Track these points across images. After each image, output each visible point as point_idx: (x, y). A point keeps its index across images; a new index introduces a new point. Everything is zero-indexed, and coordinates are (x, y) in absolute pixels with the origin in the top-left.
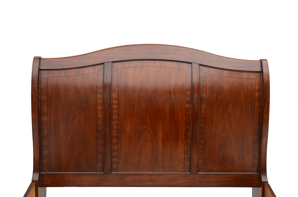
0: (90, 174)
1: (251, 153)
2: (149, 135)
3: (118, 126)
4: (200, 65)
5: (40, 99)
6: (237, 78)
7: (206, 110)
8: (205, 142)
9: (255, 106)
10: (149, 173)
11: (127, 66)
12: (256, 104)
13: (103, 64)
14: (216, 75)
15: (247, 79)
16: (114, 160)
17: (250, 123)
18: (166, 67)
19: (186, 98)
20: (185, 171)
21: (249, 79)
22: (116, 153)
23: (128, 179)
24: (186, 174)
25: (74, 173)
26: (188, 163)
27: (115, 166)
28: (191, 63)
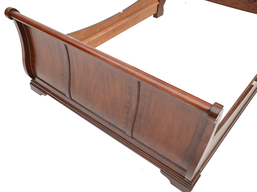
24: (245, 2)
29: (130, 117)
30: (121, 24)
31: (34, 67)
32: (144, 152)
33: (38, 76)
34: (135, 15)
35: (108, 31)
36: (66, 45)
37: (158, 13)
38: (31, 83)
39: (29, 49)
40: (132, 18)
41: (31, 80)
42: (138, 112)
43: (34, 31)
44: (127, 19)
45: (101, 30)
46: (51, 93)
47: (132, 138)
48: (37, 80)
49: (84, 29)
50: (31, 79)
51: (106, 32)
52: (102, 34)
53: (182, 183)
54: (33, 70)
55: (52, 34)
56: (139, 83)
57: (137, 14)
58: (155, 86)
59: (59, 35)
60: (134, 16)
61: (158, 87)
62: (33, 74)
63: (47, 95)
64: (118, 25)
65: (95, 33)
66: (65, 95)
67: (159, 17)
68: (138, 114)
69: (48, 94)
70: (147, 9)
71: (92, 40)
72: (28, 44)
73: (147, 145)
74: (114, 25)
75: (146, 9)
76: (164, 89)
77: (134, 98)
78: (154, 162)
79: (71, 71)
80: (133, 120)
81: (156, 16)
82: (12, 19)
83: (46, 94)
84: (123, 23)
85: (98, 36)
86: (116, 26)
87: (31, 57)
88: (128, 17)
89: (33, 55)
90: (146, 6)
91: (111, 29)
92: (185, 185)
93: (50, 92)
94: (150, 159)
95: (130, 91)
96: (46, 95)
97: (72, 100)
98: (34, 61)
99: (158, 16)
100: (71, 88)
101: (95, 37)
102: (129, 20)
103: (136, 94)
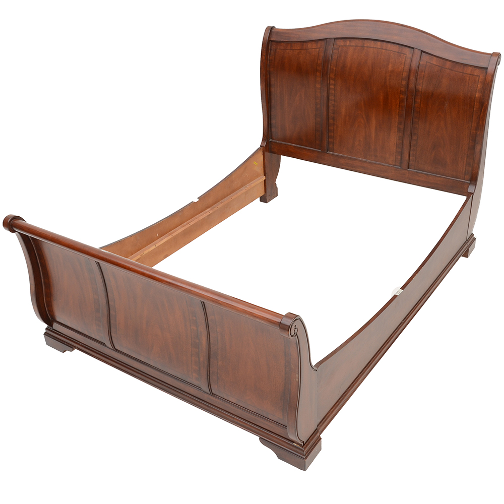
0: (309, 149)
1: (466, 159)
2: (363, 121)
3: (334, 107)
4: (422, 51)
5: (269, 71)
6: (459, 72)
7: (420, 104)
8: (417, 138)
9: (474, 108)
10: (361, 159)
11: (348, 45)
12: (475, 106)
13: (326, 39)
14: (437, 65)
15: (470, 74)
16: (330, 140)
17: (467, 126)
18: (387, 50)
19: (401, 87)
20: (396, 164)
21: (473, 75)
22: (332, 134)
23: (342, 161)
24: (396, 168)
25: (296, 145)
26: (400, 157)
27: (331, 146)
28: (413, 48)
29: (201, 359)
30: (196, 221)
31: (50, 305)
32: (233, 414)
33: (58, 320)
34: (221, 203)
35: (174, 235)
36: (98, 263)
37: (268, 193)
38: (46, 334)
39: (41, 276)
40: (216, 209)
41: (46, 329)
42: (211, 350)
43: (48, 246)
44: (208, 212)
45: (162, 235)
46: (81, 345)
47: (213, 394)
48: (56, 326)
49: (131, 236)
50: (46, 326)
51: (170, 237)
52: (165, 240)
53: (290, 450)
54: (48, 310)
55: (76, 248)
56: (203, 304)
57: (226, 201)
58: (217, 302)
59: (86, 249)
60: (219, 205)
61: (220, 304)
62: (48, 317)
63: (76, 351)
64: (192, 223)
65: (151, 241)
66: (104, 344)
67: (270, 200)
68: (212, 353)
69: (76, 348)
70: (243, 190)
71: (146, 252)
72: (39, 268)
73: (234, 400)
74: (185, 224)
75: (241, 190)
76: (227, 305)
77: (202, 328)
78: (249, 427)
79: (110, 303)
80: (206, 362)
81: (264, 199)
82: (13, 231)
83: (72, 348)
84: (201, 218)
85: (157, 245)
86: (189, 226)
87: (45, 288)
88: (209, 207)
89: (48, 285)
90: (242, 186)
91: (179, 230)
92: (296, 453)
93: (79, 344)
94: (242, 424)
95: (194, 318)
96: (73, 350)
97: (116, 350)
98: (49, 295)
99: (268, 200)
100: (113, 329)
101: (152, 248)
102: (211, 212)
103: (204, 321)
